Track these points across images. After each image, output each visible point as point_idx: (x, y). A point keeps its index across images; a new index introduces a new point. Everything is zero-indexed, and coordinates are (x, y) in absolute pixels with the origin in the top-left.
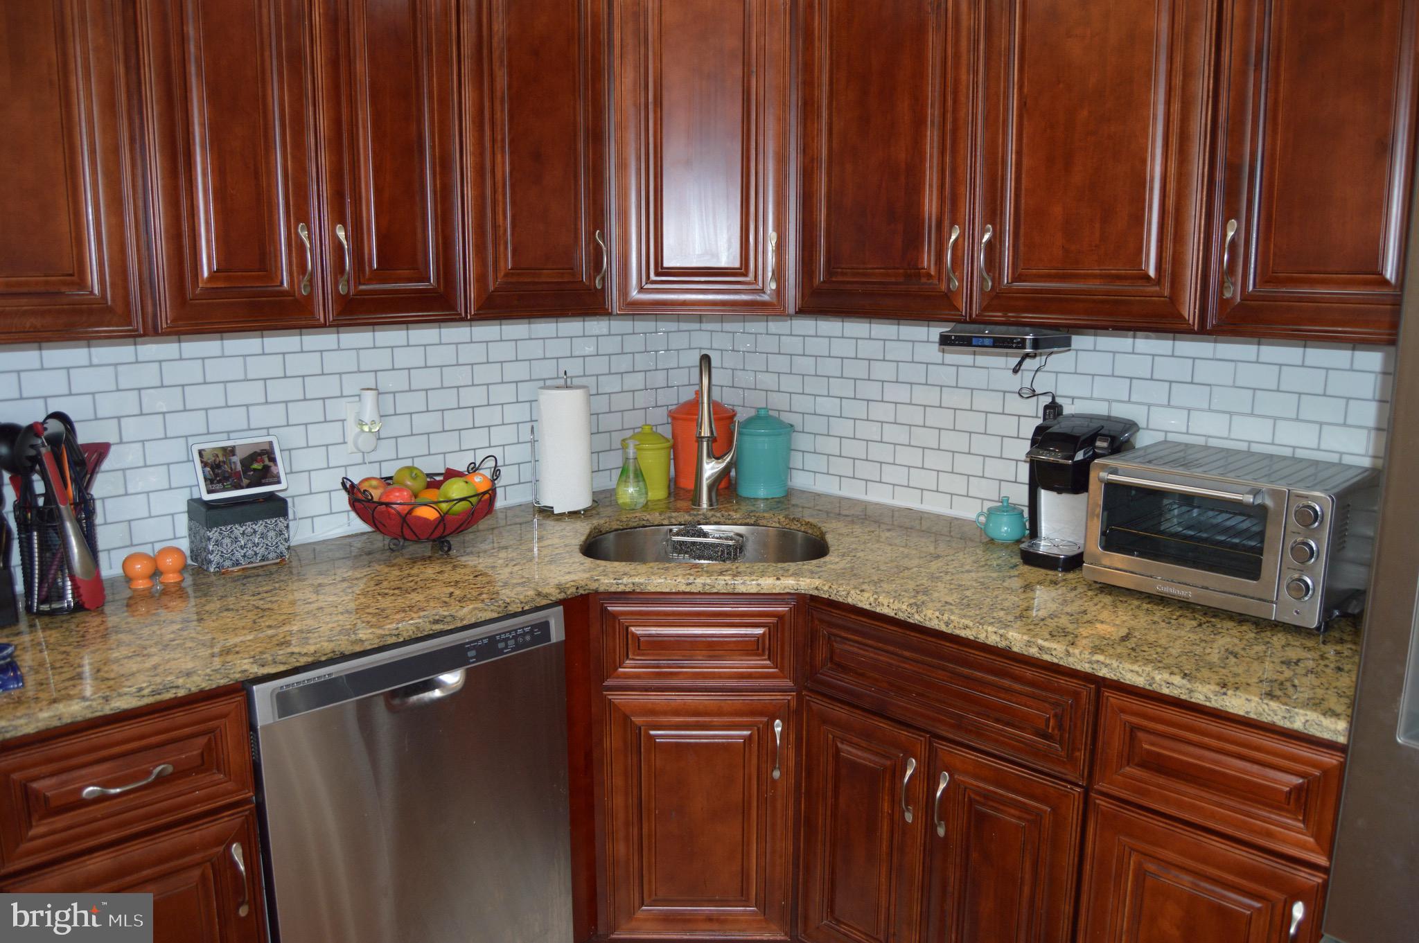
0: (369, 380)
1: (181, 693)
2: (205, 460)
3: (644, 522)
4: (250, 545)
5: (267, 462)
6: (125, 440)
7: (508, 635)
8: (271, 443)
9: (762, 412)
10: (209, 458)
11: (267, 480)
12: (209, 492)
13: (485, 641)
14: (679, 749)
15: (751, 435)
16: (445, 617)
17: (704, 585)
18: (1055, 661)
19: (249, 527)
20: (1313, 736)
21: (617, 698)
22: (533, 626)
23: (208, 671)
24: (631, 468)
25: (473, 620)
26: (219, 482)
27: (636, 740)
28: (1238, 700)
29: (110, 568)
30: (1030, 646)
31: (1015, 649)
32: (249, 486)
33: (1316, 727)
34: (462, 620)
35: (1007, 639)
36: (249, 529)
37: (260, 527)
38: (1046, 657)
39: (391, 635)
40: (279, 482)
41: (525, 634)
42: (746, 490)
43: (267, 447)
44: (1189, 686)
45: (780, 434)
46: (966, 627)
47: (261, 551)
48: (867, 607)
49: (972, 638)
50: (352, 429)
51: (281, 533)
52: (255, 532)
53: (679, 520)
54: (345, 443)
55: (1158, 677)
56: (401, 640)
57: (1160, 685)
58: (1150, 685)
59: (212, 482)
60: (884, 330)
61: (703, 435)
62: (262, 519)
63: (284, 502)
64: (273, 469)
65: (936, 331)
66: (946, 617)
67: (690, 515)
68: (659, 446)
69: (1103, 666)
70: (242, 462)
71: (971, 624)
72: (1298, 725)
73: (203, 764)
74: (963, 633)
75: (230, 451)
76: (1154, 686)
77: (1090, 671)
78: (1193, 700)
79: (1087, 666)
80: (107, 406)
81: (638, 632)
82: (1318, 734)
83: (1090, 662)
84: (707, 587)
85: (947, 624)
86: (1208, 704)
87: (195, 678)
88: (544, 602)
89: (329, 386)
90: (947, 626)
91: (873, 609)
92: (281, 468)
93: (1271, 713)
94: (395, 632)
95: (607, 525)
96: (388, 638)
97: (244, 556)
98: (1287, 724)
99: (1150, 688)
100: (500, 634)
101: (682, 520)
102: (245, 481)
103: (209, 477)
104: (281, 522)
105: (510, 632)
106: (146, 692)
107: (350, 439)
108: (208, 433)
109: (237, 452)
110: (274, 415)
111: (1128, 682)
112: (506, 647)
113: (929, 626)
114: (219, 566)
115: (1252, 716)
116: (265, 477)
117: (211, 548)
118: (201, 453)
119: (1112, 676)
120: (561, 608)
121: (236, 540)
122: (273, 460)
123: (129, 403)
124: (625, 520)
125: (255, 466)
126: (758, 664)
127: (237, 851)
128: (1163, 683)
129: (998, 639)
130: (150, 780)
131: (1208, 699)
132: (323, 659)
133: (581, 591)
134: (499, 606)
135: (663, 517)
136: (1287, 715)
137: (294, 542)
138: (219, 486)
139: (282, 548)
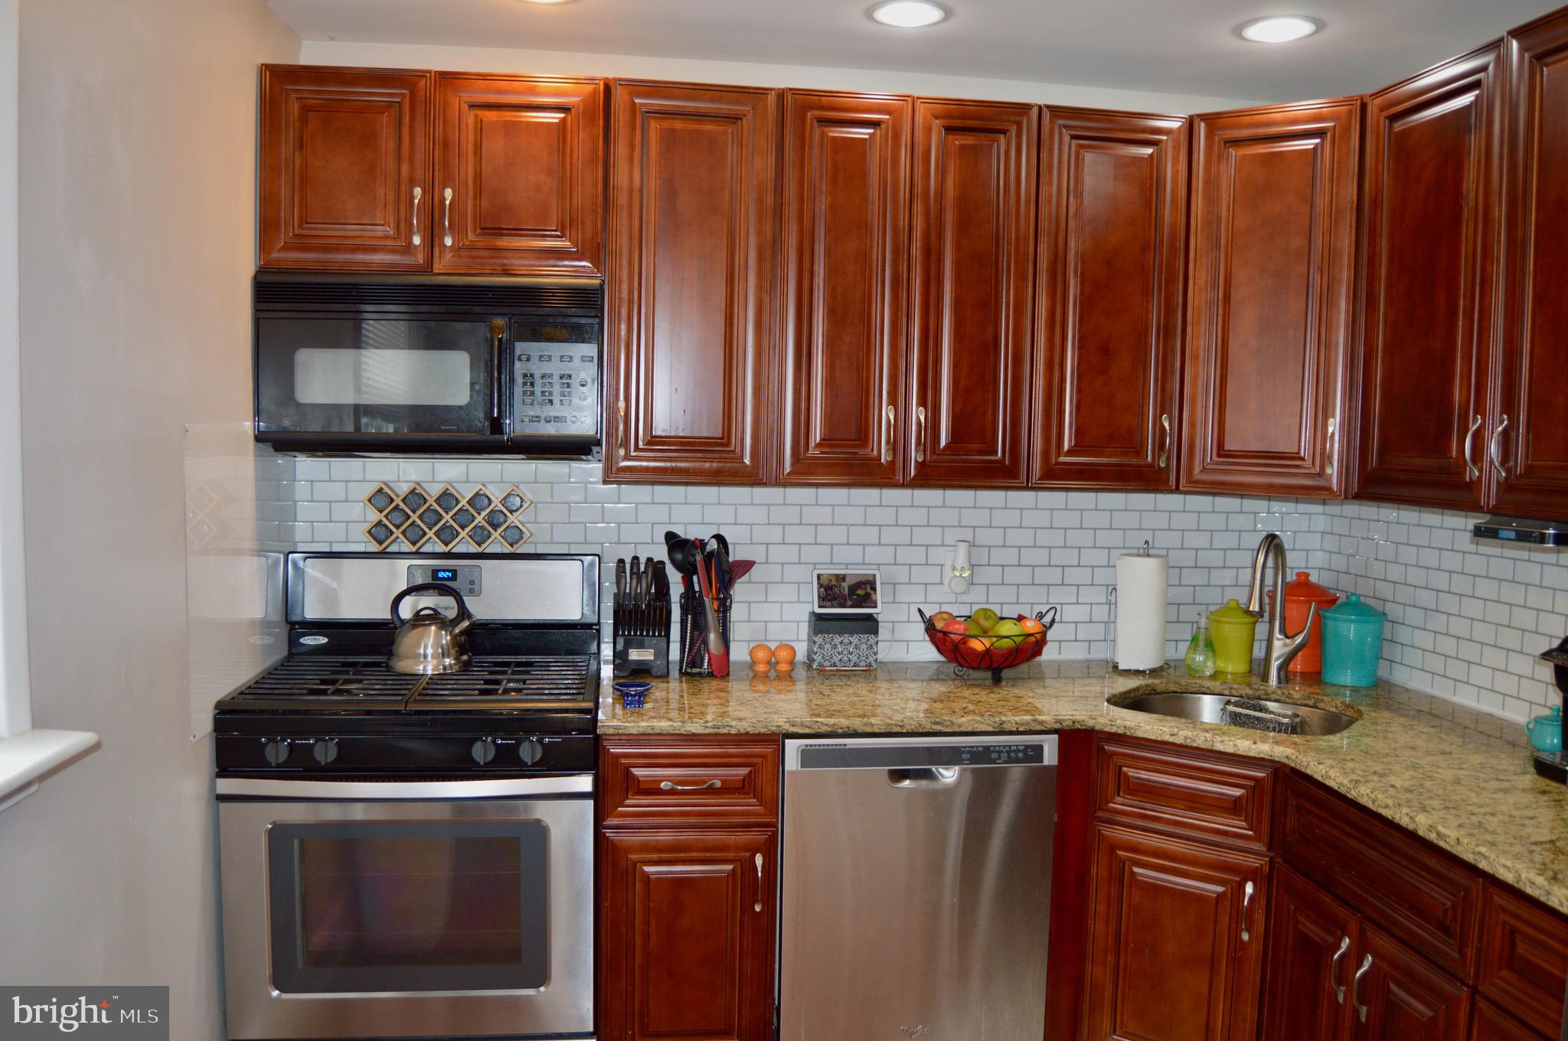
0: (968, 534)
1: (733, 731)
2: (821, 582)
3: (1204, 689)
4: (846, 652)
5: (869, 590)
6: (769, 561)
7: (1002, 748)
8: (874, 576)
9: (1353, 598)
10: (825, 582)
11: (866, 604)
12: (820, 607)
13: (980, 749)
14: (1156, 889)
15: (1335, 619)
16: (945, 721)
17: (1186, 738)
18: (1448, 848)
19: (846, 638)
21: (1109, 831)
22: (1027, 747)
23: (754, 720)
24: (1202, 637)
25: (969, 729)
26: (829, 600)
27: (1120, 874)
29: (739, 653)
31: (1420, 833)
32: (851, 607)
34: (959, 726)
35: (1414, 822)
36: (846, 640)
37: (855, 639)
38: (1442, 844)
39: (896, 725)
40: (876, 607)
41: (1018, 751)
42: (1330, 677)
43: (871, 579)
45: (1369, 622)
46: (1387, 806)
47: (854, 658)
48: (1320, 779)
49: (1390, 817)
50: (948, 574)
51: (871, 647)
52: (851, 643)
53: (1240, 692)
54: (942, 584)
56: (905, 731)
59: (824, 599)
60: (1409, 515)
61: (1251, 609)
62: (857, 633)
63: (876, 622)
64: (873, 596)
65: (1471, 521)
66: (1373, 796)
67: (1251, 689)
68: (1238, 620)
70: (850, 587)
71: (1391, 804)
73: (743, 788)
75: (842, 578)
77: (1472, 861)
80: (760, 534)
81: (1130, 774)
83: (1474, 853)
84: (1189, 741)
87: (744, 723)
88: (1039, 728)
89: (932, 536)
91: (1324, 782)
92: (879, 597)
94: (901, 724)
95: (1163, 685)
96: (894, 727)
97: (840, 660)
100: (994, 746)
101: (1243, 693)
102: (849, 603)
103: (822, 595)
104: (872, 639)
105: (1004, 747)
106: (709, 724)
107: (946, 581)
108: (832, 563)
109: (847, 579)
110: (885, 555)
112: (999, 758)
114: (820, 664)
116: (865, 601)
117: (815, 649)
118: (819, 576)
120: (1056, 736)
121: (835, 647)
122: (874, 589)
123: (775, 534)
124: (1184, 684)
125: (859, 592)
126: (1237, 825)
127: (759, 860)
129: (1408, 821)
130: (704, 786)
132: (840, 731)
133: (1077, 726)
134: (995, 722)
135: (1224, 687)
137: (880, 657)
138: (829, 603)
139: (871, 659)
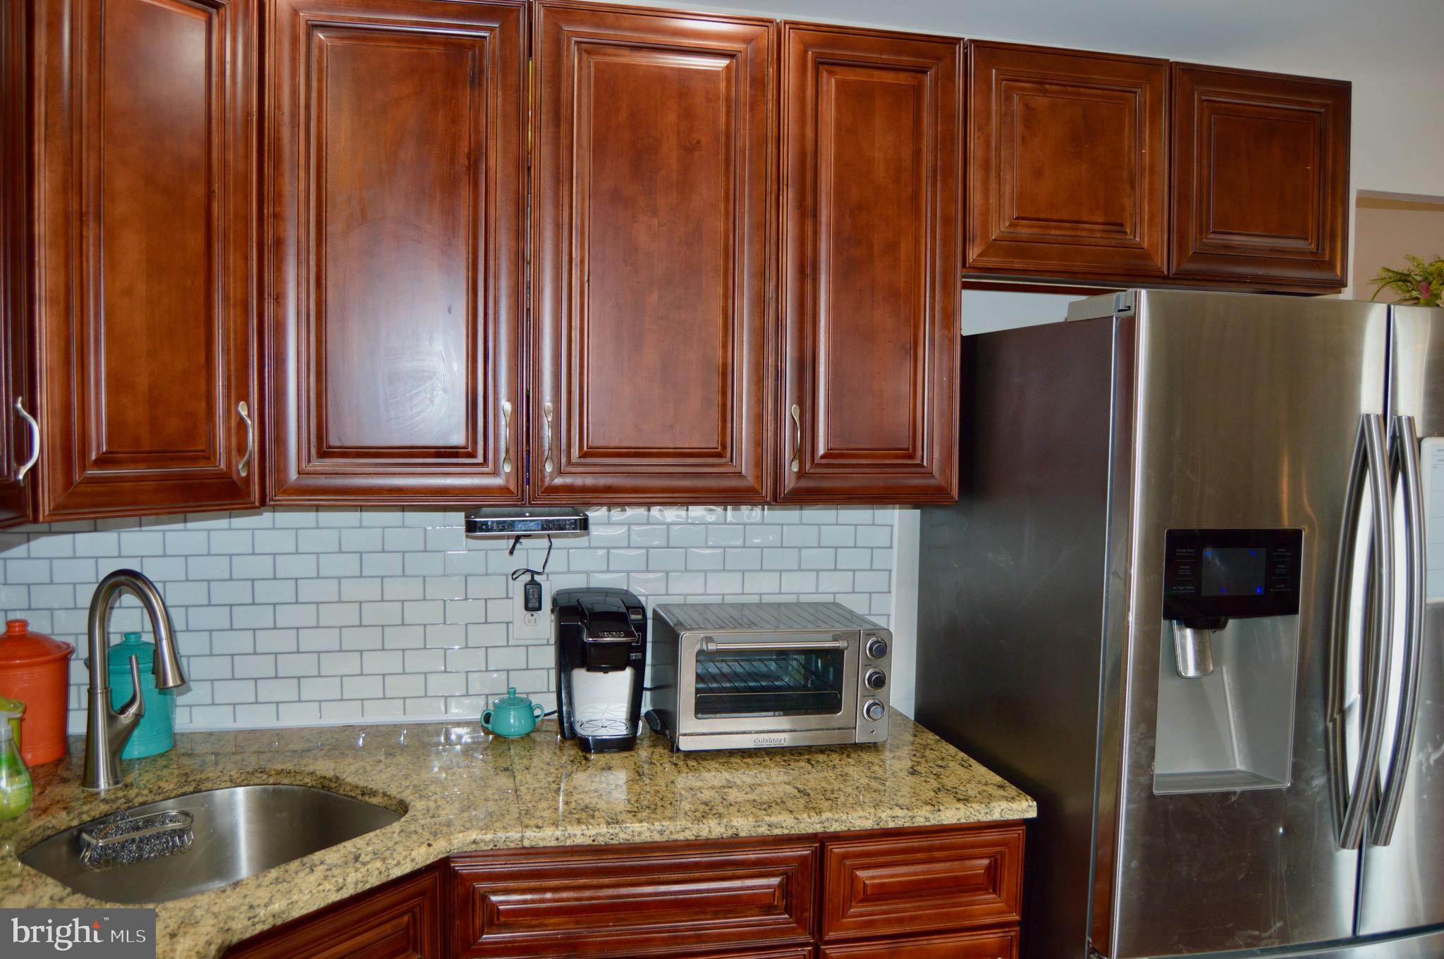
9: (132, 639)
20: (1007, 821)
28: (951, 812)
30: (759, 826)
33: (1009, 812)
35: (733, 827)
38: (776, 832)
44: (911, 814)
46: (684, 829)
55: (884, 816)
57: (887, 821)
58: (878, 824)
66: (658, 827)
69: (833, 822)
71: (689, 825)
72: (996, 816)
74: (681, 837)
76: (881, 824)
77: (821, 830)
78: (915, 825)
79: (818, 826)
82: (1011, 818)
83: (821, 822)
85: (661, 833)
86: (927, 824)
90: (662, 834)
93: (976, 813)
98: (989, 818)
99: (878, 827)
111: (858, 828)
113: (639, 841)
115: (963, 821)
119: (843, 827)
128: (889, 819)
129: (723, 831)
131: (927, 819)
136: (988, 811)
